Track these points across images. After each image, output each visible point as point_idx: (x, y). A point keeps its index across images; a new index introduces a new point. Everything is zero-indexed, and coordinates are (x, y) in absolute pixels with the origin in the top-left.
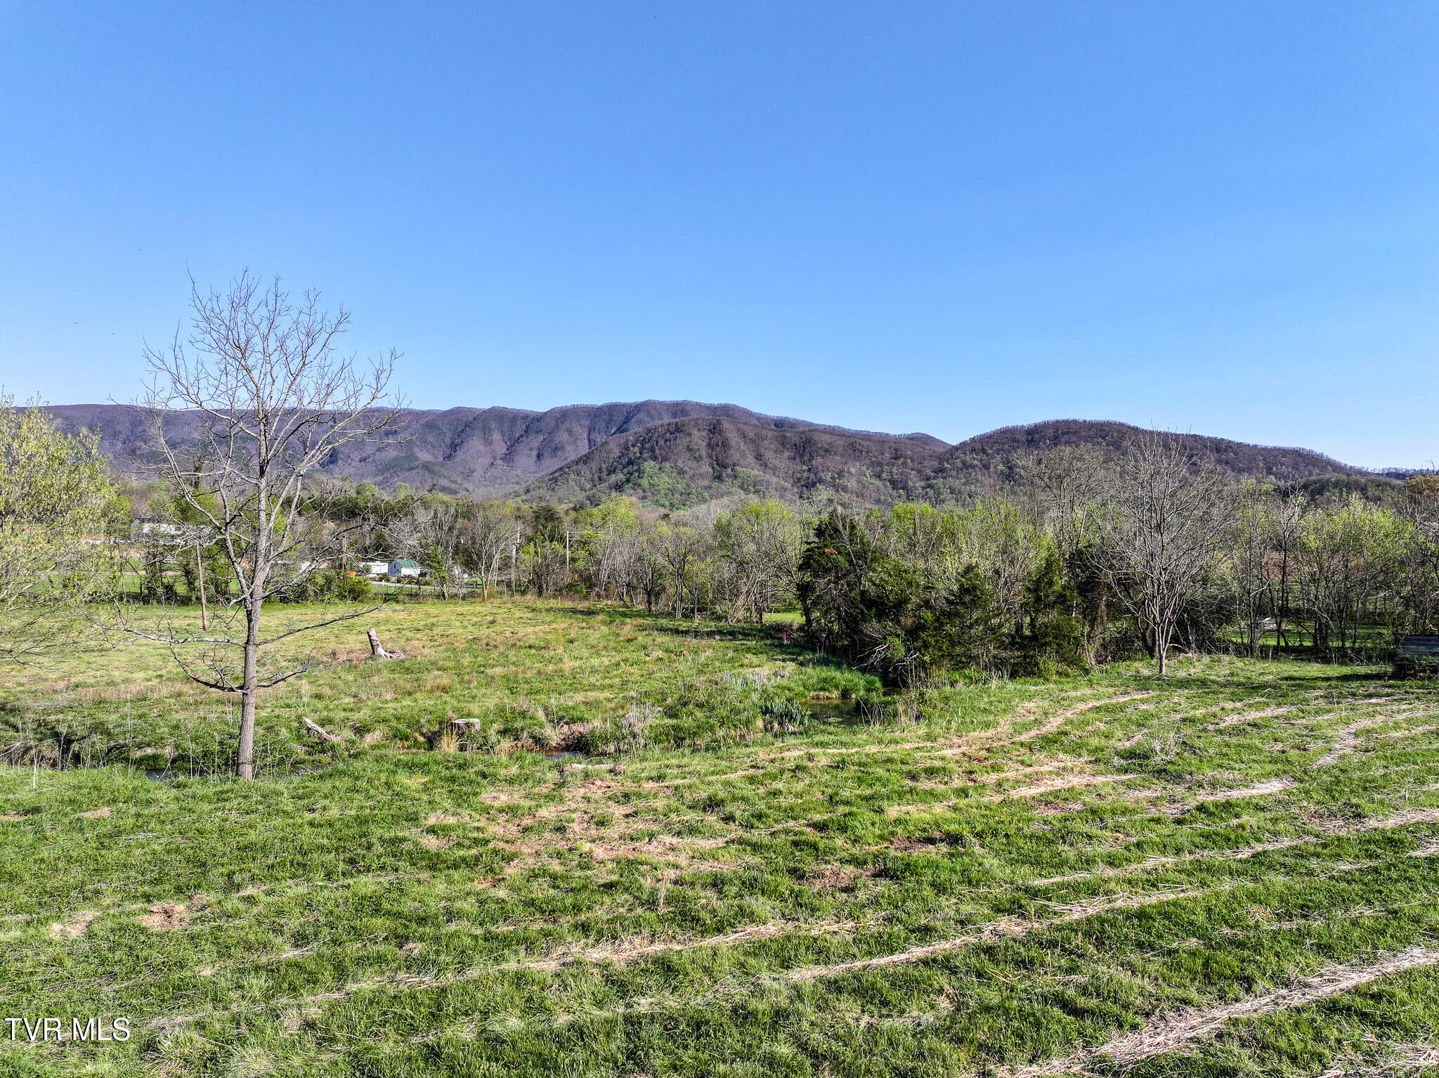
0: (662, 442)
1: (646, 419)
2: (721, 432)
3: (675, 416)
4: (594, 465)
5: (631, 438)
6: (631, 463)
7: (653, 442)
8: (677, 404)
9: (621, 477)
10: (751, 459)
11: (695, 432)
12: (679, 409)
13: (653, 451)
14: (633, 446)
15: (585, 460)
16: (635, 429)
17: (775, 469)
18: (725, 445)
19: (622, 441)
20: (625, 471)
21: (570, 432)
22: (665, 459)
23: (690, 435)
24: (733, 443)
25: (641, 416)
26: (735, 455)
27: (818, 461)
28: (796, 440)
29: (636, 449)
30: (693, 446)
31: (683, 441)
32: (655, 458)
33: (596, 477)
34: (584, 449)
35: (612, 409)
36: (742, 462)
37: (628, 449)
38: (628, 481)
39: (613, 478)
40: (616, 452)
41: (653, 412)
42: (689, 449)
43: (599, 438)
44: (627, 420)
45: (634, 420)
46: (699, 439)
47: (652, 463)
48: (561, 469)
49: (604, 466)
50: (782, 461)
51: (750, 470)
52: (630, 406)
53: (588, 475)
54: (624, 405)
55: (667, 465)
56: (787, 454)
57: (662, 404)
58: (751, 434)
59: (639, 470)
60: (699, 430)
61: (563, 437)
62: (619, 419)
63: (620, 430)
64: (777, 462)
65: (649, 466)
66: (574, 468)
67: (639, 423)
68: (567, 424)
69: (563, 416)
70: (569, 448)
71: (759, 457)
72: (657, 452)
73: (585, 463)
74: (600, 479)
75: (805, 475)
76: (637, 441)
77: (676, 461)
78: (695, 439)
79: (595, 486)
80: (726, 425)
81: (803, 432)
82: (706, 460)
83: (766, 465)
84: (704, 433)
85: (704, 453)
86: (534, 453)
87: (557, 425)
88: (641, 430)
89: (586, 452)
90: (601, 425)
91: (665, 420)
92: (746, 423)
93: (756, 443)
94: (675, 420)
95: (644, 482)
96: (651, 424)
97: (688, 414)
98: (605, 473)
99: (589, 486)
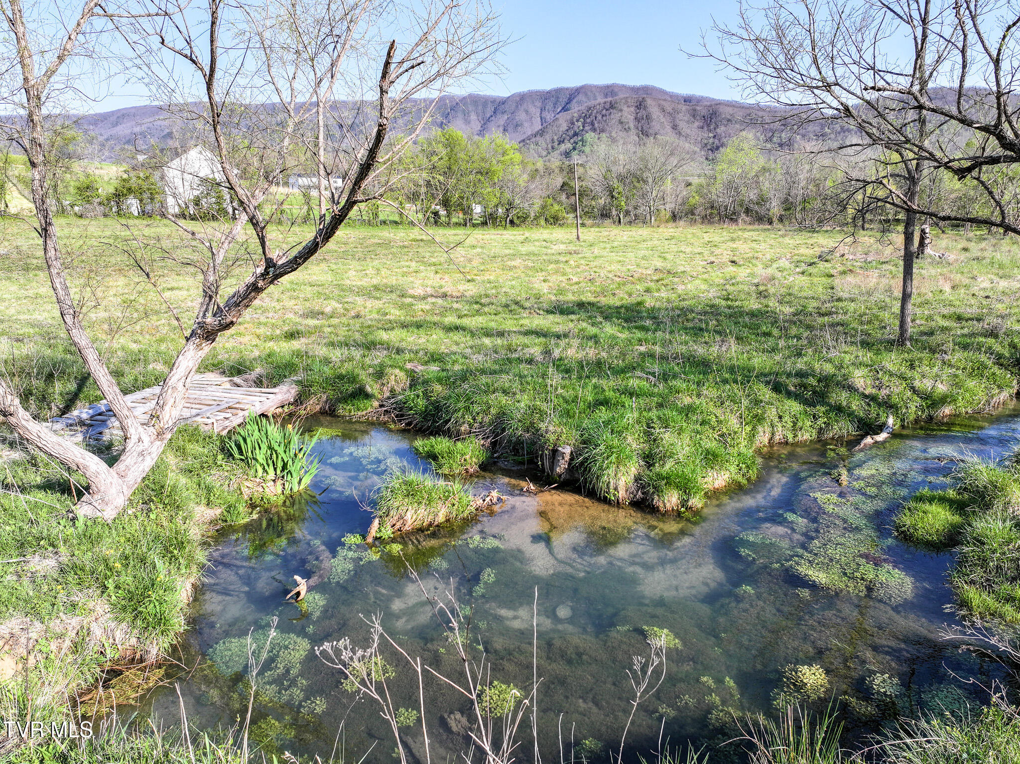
0: (599, 117)
1: (584, 100)
2: (645, 108)
3: (606, 96)
4: (548, 137)
5: (576, 115)
6: (576, 134)
7: (593, 118)
8: (608, 87)
9: (568, 146)
10: (668, 128)
11: (625, 108)
12: (609, 90)
13: (592, 124)
14: (578, 121)
15: (541, 133)
16: (576, 109)
17: (687, 136)
18: (648, 118)
19: (569, 117)
20: (572, 141)
21: (527, 112)
22: (603, 131)
23: (621, 110)
24: (654, 116)
25: (581, 97)
26: (655, 126)
27: (721, 130)
28: (704, 112)
29: (580, 124)
30: (623, 120)
31: (615, 116)
32: (594, 130)
33: (550, 146)
34: (538, 126)
35: (558, 91)
36: (662, 132)
37: (573, 123)
38: (574, 149)
39: (563, 147)
40: (564, 127)
41: (589, 94)
42: (621, 122)
43: (549, 116)
44: (570, 101)
45: (575, 101)
46: (628, 114)
47: (593, 134)
48: (523, 141)
49: (555, 138)
50: (692, 129)
51: (668, 137)
52: (572, 89)
53: (544, 145)
54: (567, 89)
55: (604, 135)
56: (697, 124)
57: (597, 87)
58: (669, 109)
59: (582, 140)
60: (628, 107)
61: (521, 116)
62: (563, 100)
63: (565, 109)
64: (689, 131)
65: (590, 136)
66: (533, 140)
67: (579, 103)
68: (525, 106)
69: (522, 99)
70: (526, 124)
71: (675, 127)
72: (596, 125)
73: (541, 135)
74: (553, 148)
75: (711, 140)
76: (580, 117)
77: (610, 133)
78: (625, 114)
79: (549, 153)
80: (649, 102)
81: (711, 106)
82: (633, 131)
83: (680, 134)
84: (632, 109)
85: (632, 125)
86: (501, 129)
87: (517, 106)
88: (583, 108)
89: (540, 127)
90: (549, 106)
91: (600, 100)
92: (665, 100)
93: (672, 116)
94: (609, 99)
95: (587, 149)
96: (592, 103)
97: (616, 95)
98: (557, 143)
99: (544, 153)
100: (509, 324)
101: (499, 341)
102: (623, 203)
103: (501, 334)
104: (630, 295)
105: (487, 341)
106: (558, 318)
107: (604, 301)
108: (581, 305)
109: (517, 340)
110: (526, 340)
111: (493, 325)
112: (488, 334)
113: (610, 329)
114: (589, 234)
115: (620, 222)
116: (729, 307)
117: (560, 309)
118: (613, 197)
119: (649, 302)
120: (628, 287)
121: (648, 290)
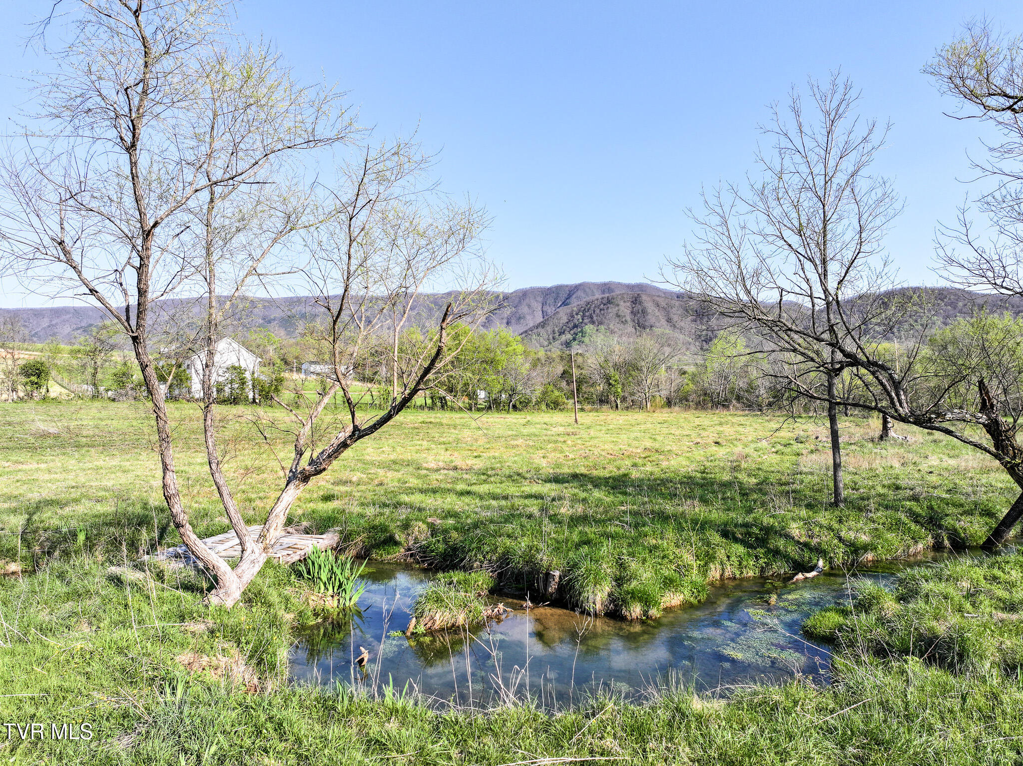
0: (598, 311)
1: (583, 295)
2: (640, 303)
3: (603, 292)
4: (549, 329)
5: (575, 309)
6: (575, 326)
7: (591, 311)
8: (605, 284)
9: (568, 336)
10: (663, 322)
11: (622, 303)
12: (606, 287)
13: (591, 317)
14: (577, 314)
15: (543, 325)
16: (575, 304)
17: (681, 329)
18: (644, 312)
19: (569, 311)
20: (572, 332)
21: (529, 306)
22: (601, 323)
23: (618, 305)
24: (649, 311)
25: (579, 293)
26: (651, 319)
27: (714, 322)
29: (579, 317)
30: (620, 313)
31: (613, 310)
32: (593, 322)
33: (551, 337)
34: (539, 319)
35: (559, 288)
36: (657, 324)
37: (573, 317)
38: (574, 339)
39: (564, 338)
40: (565, 319)
41: (587, 290)
42: (618, 316)
43: (550, 310)
44: (569, 296)
45: (574, 296)
46: (625, 309)
47: (592, 326)
48: (526, 332)
49: (556, 329)
50: (687, 323)
51: (662, 329)
52: (571, 286)
53: (546, 336)
54: (567, 286)
55: (602, 327)
56: (690, 317)
57: (595, 284)
58: (663, 304)
59: (582, 332)
60: (624, 302)
62: (563, 296)
63: (565, 304)
64: (682, 324)
65: (589, 328)
66: (535, 331)
67: (578, 298)
68: (527, 301)
69: (524, 295)
70: (528, 317)
71: (669, 320)
72: (595, 318)
73: (543, 327)
74: (554, 338)
75: (704, 333)
76: (579, 311)
77: (609, 325)
78: (622, 309)
79: (550, 343)
80: (644, 297)
81: (702, 302)
82: (631, 324)
83: (675, 326)
84: (629, 304)
85: (628, 318)
86: (505, 321)
87: (520, 301)
88: (582, 303)
89: (542, 320)
90: (550, 301)
91: (598, 295)
92: (659, 296)
93: (666, 310)
94: (606, 295)
95: (586, 340)
96: (589, 299)
97: (613, 291)
98: (557, 334)
99: (546, 343)
100: (512, 490)
101: (503, 503)
102: (619, 390)
103: (506, 498)
104: (619, 469)
105: (494, 503)
106: (554, 486)
107: (595, 473)
108: (575, 476)
109: (518, 502)
110: (526, 501)
111: (498, 491)
112: (495, 497)
113: (597, 494)
114: (587, 418)
115: (617, 407)
116: (704, 479)
117: (557, 479)
118: (610, 384)
119: (635, 474)
120: (618, 463)
121: (635, 465)
